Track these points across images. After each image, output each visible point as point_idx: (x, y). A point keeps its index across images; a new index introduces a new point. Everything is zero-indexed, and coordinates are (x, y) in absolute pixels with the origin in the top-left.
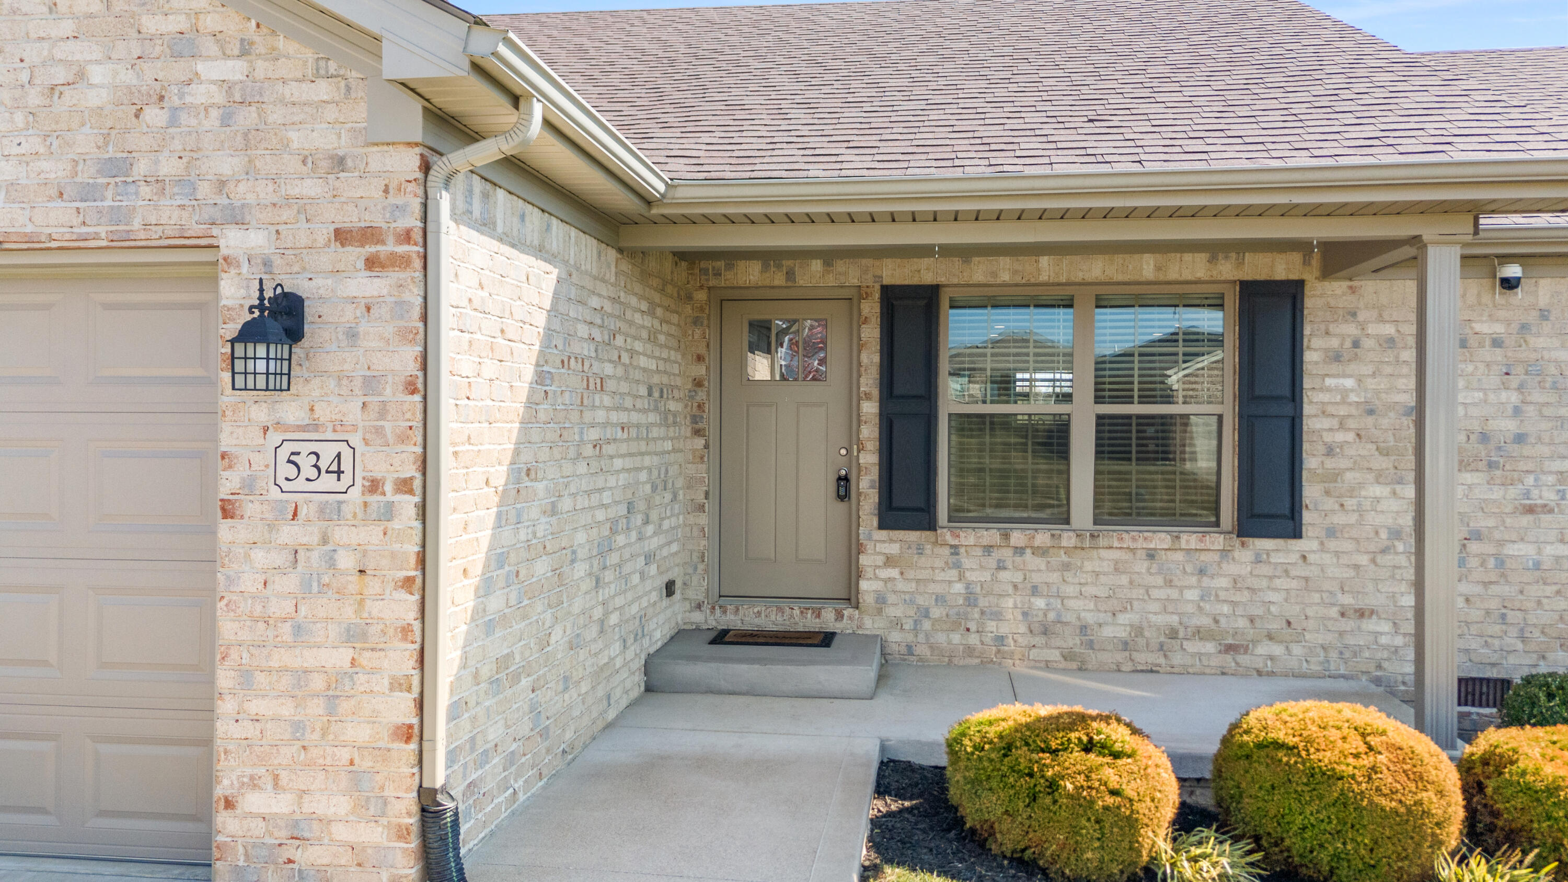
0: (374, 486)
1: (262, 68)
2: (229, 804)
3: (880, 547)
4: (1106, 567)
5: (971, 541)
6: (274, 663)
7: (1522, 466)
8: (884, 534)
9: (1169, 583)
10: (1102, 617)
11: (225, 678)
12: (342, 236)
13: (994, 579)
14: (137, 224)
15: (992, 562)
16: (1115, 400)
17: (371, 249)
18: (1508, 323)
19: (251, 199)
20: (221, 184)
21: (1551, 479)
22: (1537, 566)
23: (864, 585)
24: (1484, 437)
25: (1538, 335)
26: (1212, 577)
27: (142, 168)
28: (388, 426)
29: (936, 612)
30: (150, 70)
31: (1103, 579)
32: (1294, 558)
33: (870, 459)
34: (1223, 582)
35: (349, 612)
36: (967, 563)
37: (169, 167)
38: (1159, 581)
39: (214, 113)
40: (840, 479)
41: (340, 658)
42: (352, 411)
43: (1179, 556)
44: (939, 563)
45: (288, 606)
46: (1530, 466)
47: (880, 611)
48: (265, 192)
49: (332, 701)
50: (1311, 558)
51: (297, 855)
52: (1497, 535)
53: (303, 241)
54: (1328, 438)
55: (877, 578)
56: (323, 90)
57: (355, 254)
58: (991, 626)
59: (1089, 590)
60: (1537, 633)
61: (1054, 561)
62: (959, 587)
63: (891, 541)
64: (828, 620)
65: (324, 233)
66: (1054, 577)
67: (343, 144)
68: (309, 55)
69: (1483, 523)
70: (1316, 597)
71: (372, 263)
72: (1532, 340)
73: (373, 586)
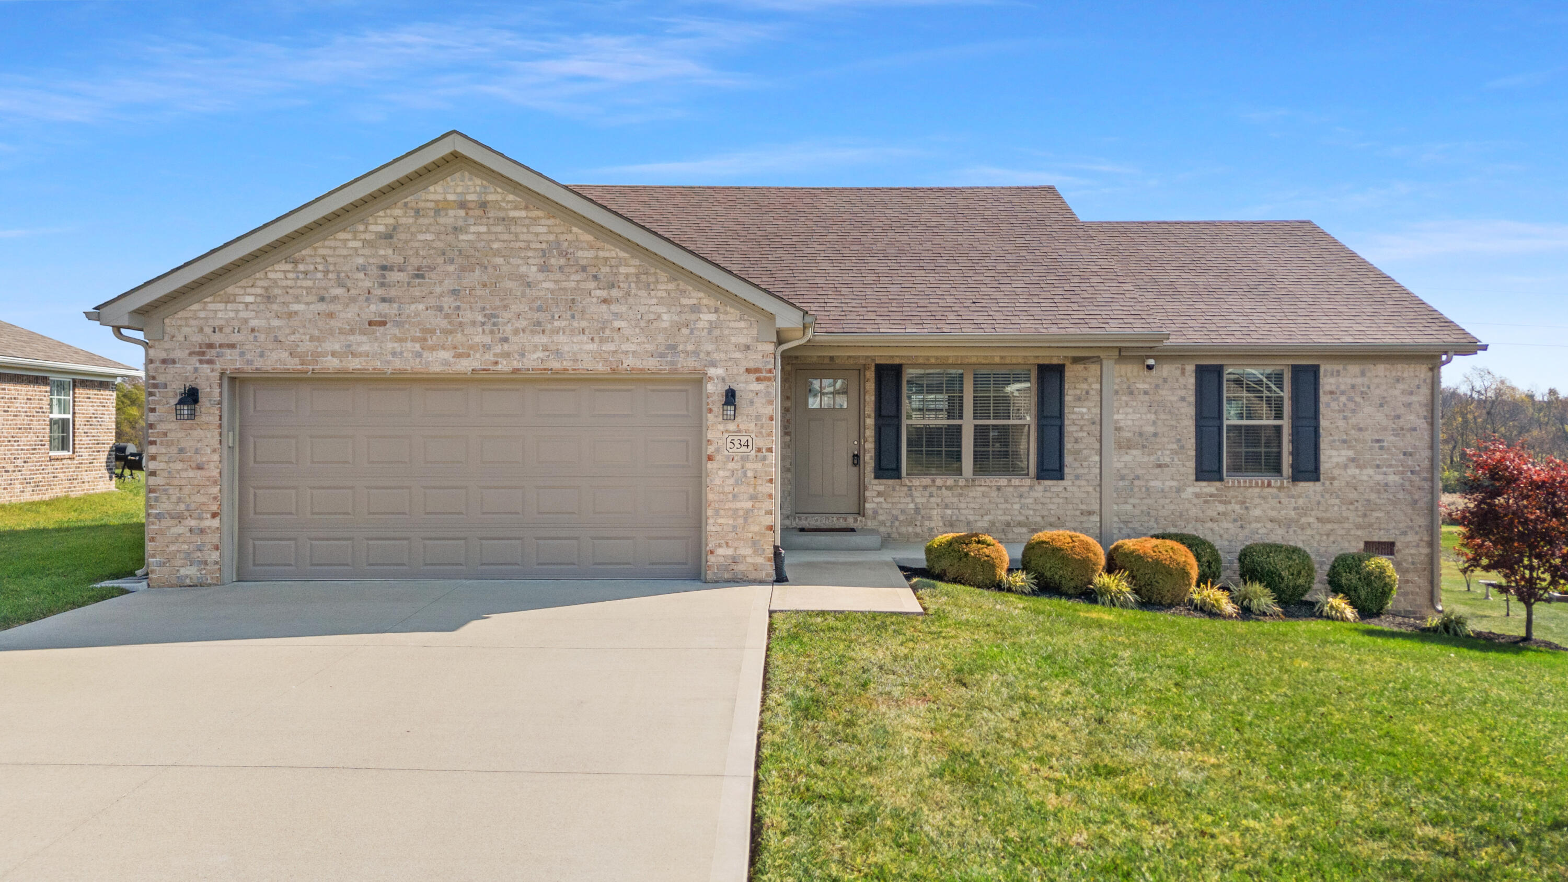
0: (759, 450)
1: (722, 317)
2: (712, 552)
3: (875, 488)
4: (979, 494)
5: (918, 484)
6: (727, 507)
7: (1156, 447)
8: (877, 481)
9: (1006, 501)
10: (977, 518)
11: (710, 512)
12: (748, 371)
13: (928, 501)
14: (679, 366)
15: (927, 494)
16: (982, 418)
17: (758, 375)
18: (1150, 384)
19: (718, 358)
20: (708, 353)
21: (1168, 452)
22: (1163, 491)
23: (867, 505)
24: (1141, 434)
25: (1163, 389)
26: (1025, 498)
27: (681, 347)
28: (764, 431)
29: (901, 518)
30: (684, 316)
31: (977, 500)
32: (1061, 489)
33: (870, 446)
34: (1030, 501)
35: (751, 490)
36: (916, 494)
37: (690, 347)
38: (1002, 501)
39: (705, 330)
40: (854, 456)
41: (749, 505)
42: (752, 426)
43: (1011, 489)
44: (902, 494)
45: (731, 488)
46: (1160, 447)
47: (875, 518)
48: (722, 356)
49: (746, 519)
50: (1068, 488)
51: (735, 568)
52: (1146, 477)
53: (735, 371)
54: (1075, 435)
55: (873, 502)
56: (742, 324)
57: (753, 377)
58: (927, 523)
59: (972, 505)
60: (1162, 520)
61: (956, 493)
62: (912, 506)
63: (880, 484)
64: (850, 522)
65: (742, 370)
66: (955, 500)
67: (748, 341)
68: (738, 313)
69: (1140, 472)
70: (1070, 506)
71: (758, 379)
72: (1160, 392)
73: (760, 482)
